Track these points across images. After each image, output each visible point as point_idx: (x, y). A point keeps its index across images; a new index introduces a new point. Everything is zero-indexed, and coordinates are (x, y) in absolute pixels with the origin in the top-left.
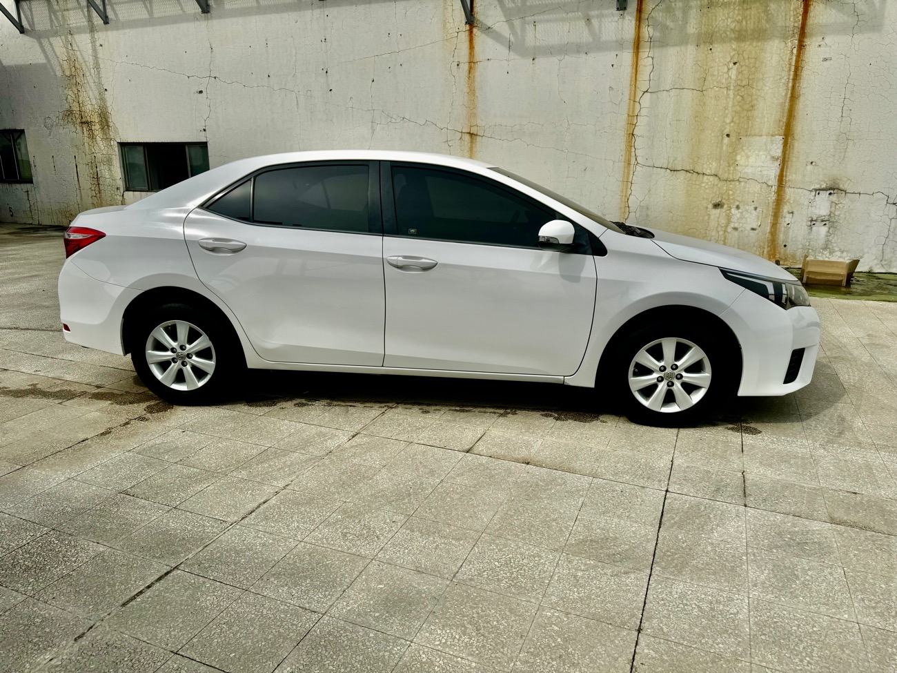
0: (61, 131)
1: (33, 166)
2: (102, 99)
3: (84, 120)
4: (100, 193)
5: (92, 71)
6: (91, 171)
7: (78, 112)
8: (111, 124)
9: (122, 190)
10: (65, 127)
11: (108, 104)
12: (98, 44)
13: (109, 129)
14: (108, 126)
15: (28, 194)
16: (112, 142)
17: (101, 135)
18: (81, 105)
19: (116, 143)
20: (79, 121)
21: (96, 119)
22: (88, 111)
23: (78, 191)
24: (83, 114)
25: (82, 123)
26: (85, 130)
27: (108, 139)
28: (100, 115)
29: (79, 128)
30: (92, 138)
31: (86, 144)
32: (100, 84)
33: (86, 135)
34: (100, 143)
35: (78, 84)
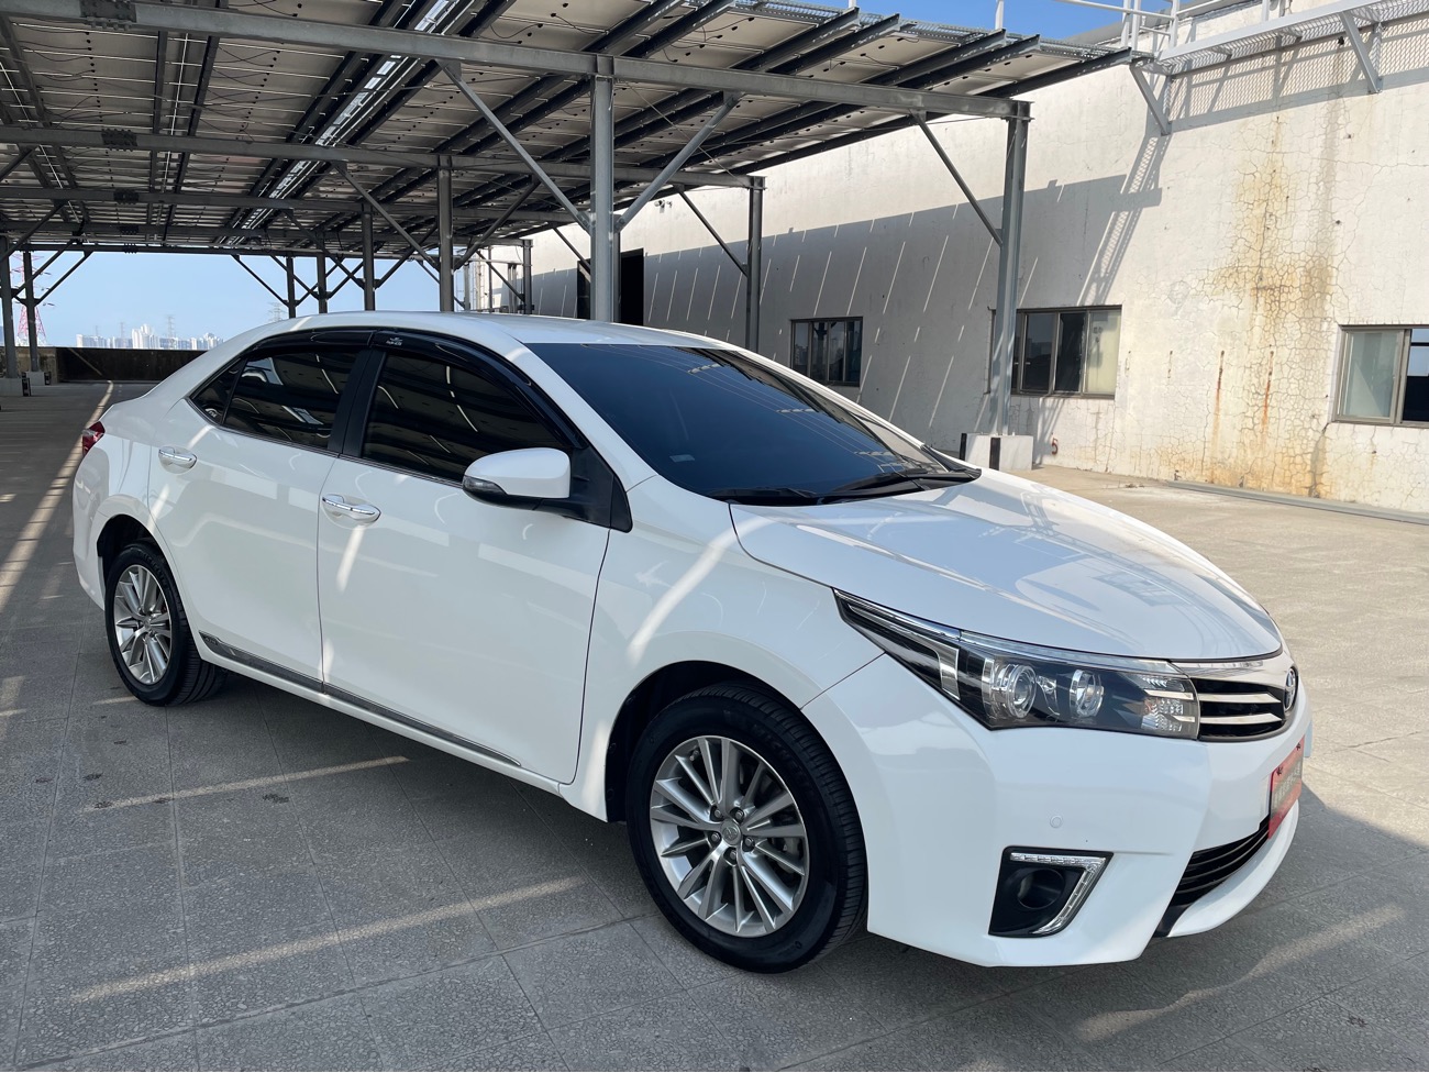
0: (1203, 306)
1: (1122, 368)
2: (1323, 240)
3: (1264, 283)
4: (1264, 422)
5: (1313, 188)
6: (1255, 381)
7: (1254, 270)
8: (1332, 289)
9: (1324, 420)
10: (1215, 298)
11: (1337, 249)
12: (1342, 133)
13: (1322, 298)
14: (1323, 293)
15: (1098, 419)
16: (1325, 325)
17: (1298, 311)
18: (1265, 256)
19: (1335, 327)
20: (1248, 286)
21: (1298, 279)
22: (1278, 266)
23: (1211, 419)
24: (1265, 271)
25: (1257, 289)
26: (1262, 301)
28: (1309, 272)
29: (1248, 299)
30: (1275, 317)
31: (1257, 330)
32: (1326, 210)
33: (1261, 311)
34: (1292, 327)
35: (1268, 215)
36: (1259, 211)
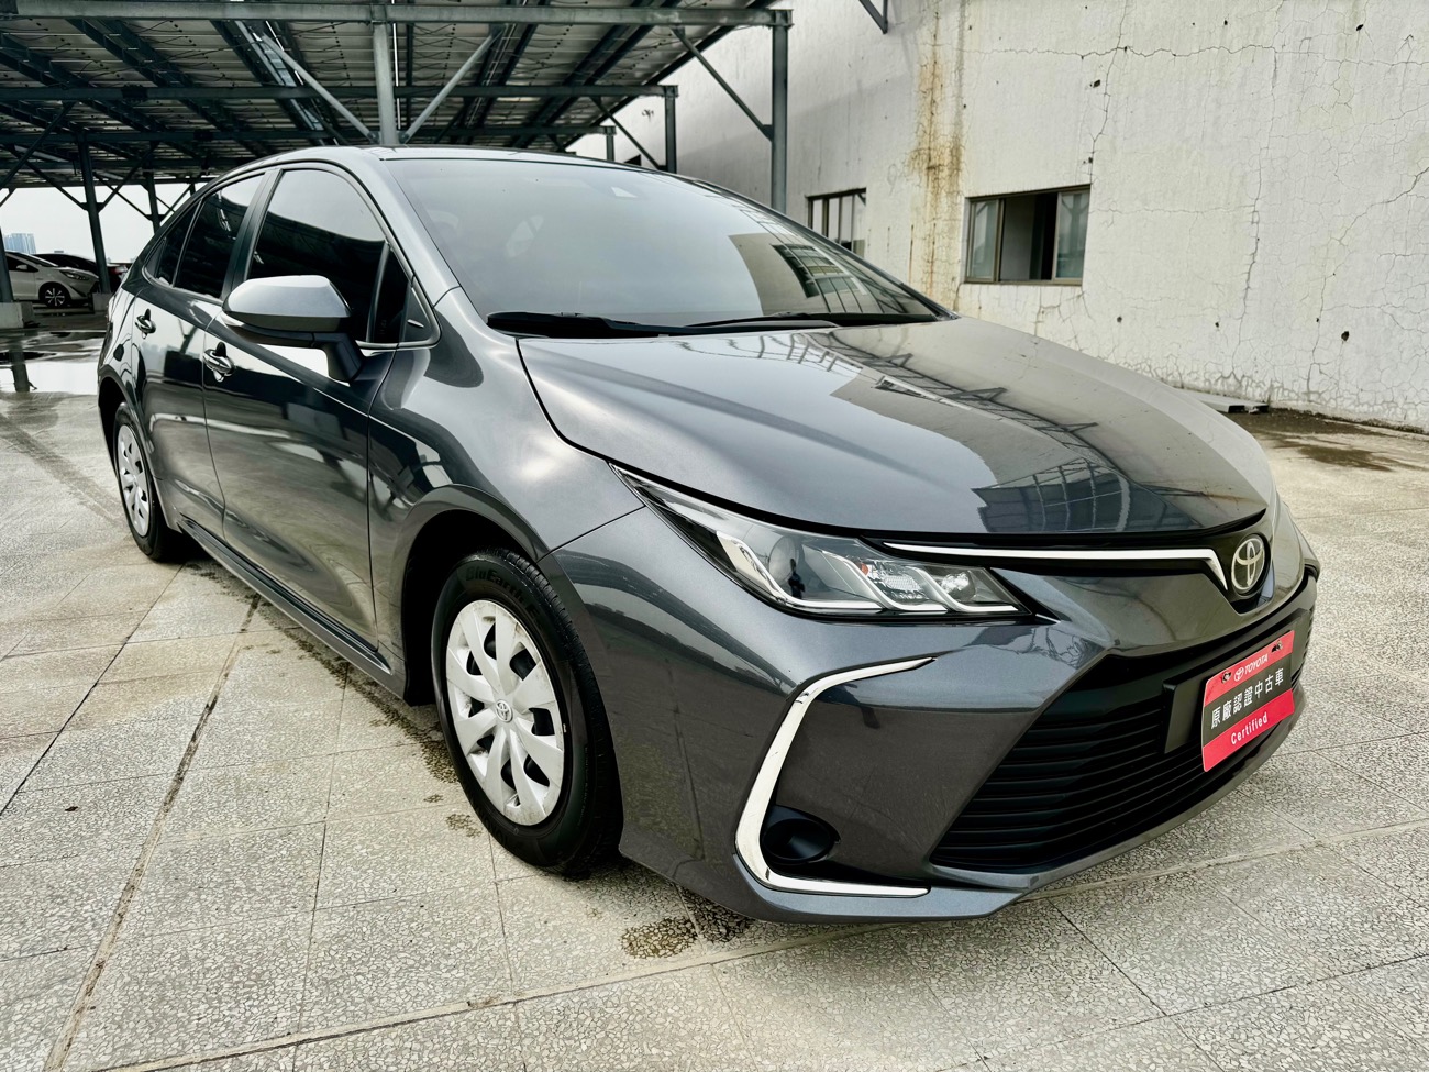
0: (903, 185)
1: (866, 245)
2: (958, 124)
3: (931, 164)
5: (953, 76)
6: (928, 250)
7: (927, 151)
8: (962, 166)
9: (958, 282)
10: (909, 177)
11: (965, 130)
12: (967, 25)
13: (957, 174)
14: (958, 171)
16: (959, 198)
17: (946, 187)
18: (932, 138)
19: (963, 199)
20: (925, 166)
21: (946, 159)
22: (938, 148)
24: (932, 153)
25: (928, 168)
26: (930, 179)
27: (952, 193)
28: (951, 151)
29: (924, 178)
30: (936, 194)
31: (928, 204)
32: (959, 96)
33: (930, 189)
34: (944, 200)
35: (933, 102)
36: (929, 99)
